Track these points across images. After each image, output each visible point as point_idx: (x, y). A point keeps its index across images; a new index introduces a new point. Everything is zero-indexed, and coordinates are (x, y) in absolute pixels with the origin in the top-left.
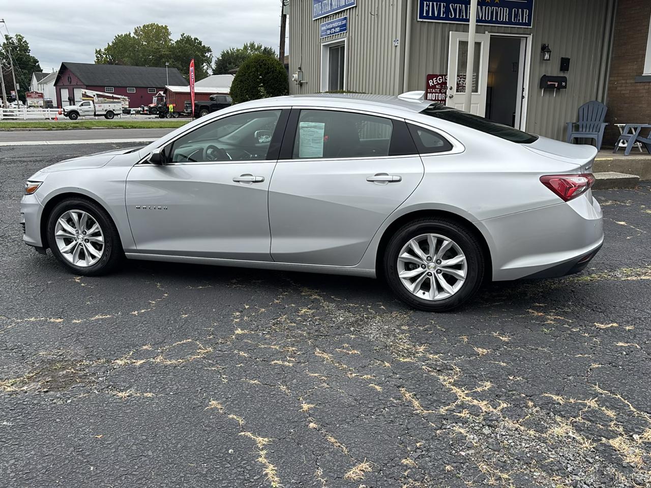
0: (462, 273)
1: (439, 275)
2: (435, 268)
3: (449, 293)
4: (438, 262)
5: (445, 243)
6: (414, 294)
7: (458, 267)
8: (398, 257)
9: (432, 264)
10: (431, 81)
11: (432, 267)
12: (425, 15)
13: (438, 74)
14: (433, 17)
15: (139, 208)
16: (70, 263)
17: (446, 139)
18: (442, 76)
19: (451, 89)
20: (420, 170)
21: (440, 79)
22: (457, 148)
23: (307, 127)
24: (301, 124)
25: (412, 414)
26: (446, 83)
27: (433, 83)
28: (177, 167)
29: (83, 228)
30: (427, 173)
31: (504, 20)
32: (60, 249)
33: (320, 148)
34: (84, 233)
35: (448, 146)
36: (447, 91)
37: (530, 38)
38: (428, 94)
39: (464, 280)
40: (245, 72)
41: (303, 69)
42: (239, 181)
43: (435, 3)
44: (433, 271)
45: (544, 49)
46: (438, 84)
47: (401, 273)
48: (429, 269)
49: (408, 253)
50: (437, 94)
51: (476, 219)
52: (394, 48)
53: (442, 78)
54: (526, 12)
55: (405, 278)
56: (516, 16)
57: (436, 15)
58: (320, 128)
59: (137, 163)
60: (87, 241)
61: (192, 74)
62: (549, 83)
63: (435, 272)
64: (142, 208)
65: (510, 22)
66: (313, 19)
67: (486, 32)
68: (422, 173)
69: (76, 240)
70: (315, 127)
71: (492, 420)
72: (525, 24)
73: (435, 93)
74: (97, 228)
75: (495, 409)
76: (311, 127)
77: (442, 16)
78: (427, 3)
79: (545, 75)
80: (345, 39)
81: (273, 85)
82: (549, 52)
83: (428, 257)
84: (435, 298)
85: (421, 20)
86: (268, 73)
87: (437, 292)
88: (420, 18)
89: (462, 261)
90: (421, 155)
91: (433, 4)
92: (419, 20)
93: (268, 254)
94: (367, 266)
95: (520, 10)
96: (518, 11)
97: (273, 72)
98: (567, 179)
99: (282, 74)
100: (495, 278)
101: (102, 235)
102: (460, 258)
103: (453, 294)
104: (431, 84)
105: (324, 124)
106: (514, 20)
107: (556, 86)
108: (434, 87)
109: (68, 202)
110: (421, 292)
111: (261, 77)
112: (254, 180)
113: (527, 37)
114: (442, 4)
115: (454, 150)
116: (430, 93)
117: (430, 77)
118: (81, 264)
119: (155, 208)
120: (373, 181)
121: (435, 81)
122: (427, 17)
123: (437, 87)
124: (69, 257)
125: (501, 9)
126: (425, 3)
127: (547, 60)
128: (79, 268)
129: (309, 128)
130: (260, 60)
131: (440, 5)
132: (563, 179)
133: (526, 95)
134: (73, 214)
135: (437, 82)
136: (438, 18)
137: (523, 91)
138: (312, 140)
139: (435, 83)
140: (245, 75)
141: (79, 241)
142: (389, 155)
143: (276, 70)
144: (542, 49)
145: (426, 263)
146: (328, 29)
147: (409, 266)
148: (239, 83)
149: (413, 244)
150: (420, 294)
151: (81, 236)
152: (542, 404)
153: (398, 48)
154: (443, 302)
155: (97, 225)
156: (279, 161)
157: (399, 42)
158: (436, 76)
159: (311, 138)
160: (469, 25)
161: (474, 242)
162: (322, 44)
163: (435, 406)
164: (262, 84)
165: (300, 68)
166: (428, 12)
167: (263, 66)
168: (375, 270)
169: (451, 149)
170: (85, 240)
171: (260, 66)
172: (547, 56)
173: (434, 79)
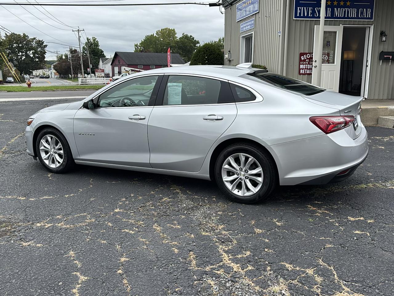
0: (260, 179)
1: (247, 180)
2: (244, 175)
3: (253, 192)
4: (246, 171)
5: (250, 159)
6: (232, 191)
7: (258, 175)
8: (222, 167)
9: (243, 173)
10: (303, 57)
11: (242, 174)
12: (298, 15)
13: (307, 52)
14: (304, 17)
15: (80, 134)
16: (47, 165)
17: (252, 93)
18: (310, 53)
19: (316, 61)
20: (234, 112)
21: (309, 55)
22: (259, 98)
23: (172, 86)
24: (169, 84)
25: (187, 269)
26: (312, 58)
27: (304, 58)
28: (101, 110)
29: (54, 146)
30: (239, 115)
31: (353, 16)
32: (42, 157)
33: (179, 99)
34: (54, 148)
35: (253, 97)
36: (313, 63)
37: (372, 27)
38: (301, 65)
39: (262, 184)
40: (198, 55)
41: (231, 52)
42: (132, 119)
43: (305, 8)
44: (243, 178)
45: (382, 34)
46: (307, 59)
47: (224, 178)
48: (240, 176)
49: (228, 165)
50: (307, 65)
51: (268, 144)
52: (278, 37)
53: (310, 55)
54: (369, 11)
55: (227, 181)
56: (362, 13)
57: (306, 16)
58: (180, 87)
59: (81, 108)
60: (55, 153)
61: (169, 56)
62: (385, 56)
63: (244, 178)
64: (81, 134)
65: (357, 17)
66: (237, 21)
67: (341, 25)
68: (235, 115)
69: (50, 152)
70: (176, 86)
71: (236, 278)
72: (369, 18)
73: (305, 64)
74: (60, 146)
75: (243, 270)
76: (174, 86)
77: (310, 16)
78: (299, 8)
79: (382, 51)
80: (253, 33)
81: (214, 62)
82: (385, 36)
83: (241, 168)
84: (244, 195)
85: (296, 19)
86: (211, 55)
87: (246, 191)
88: (295, 18)
89: (260, 171)
90: (236, 103)
91: (304, 9)
92: (294, 19)
93: (148, 163)
94: (204, 173)
95: (365, 9)
96: (363, 10)
97: (214, 54)
98: (328, 119)
99: (220, 55)
100: (281, 183)
101: (63, 149)
102: (259, 170)
103: (255, 193)
104: (302, 59)
105: (181, 84)
106: (361, 16)
107: (391, 58)
108: (304, 61)
109: (46, 130)
110: (237, 190)
111: (206, 57)
112: (140, 118)
113: (370, 27)
114: (310, 8)
115: (257, 100)
116: (302, 64)
117: (302, 54)
118: (53, 166)
119: (88, 134)
120: (206, 119)
121: (305, 57)
122: (300, 17)
123: (307, 60)
124: (47, 162)
125: (351, 10)
126: (298, 8)
127: (384, 41)
128: (51, 169)
129: (173, 87)
130: (206, 47)
131: (309, 9)
132: (325, 119)
133: (369, 64)
134: (48, 137)
135: (306, 57)
136: (308, 17)
137: (367, 62)
138: (175, 94)
139: (305, 58)
140: (197, 56)
141: (52, 153)
142: (218, 103)
143: (216, 53)
144: (380, 34)
145: (239, 172)
146: (244, 27)
147: (229, 174)
148: (194, 61)
149: (231, 159)
150: (236, 192)
151: (53, 150)
152: (276, 269)
153: (281, 37)
154: (249, 197)
155: (60, 144)
156: (155, 106)
157: (281, 33)
158: (306, 54)
159: (174, 92)
160: (320, 20)
161: (267, 160)
162: (241, 36)
163: (205, 265)
164: (207, 62)
165: (229, 51)
166: (300, 14)
167: (208, 50)
168: (209, 175)
169: (255, 99)
170: (55, 152)
171: (207, 51)
172: (384, 39)
173: (304, 56)
